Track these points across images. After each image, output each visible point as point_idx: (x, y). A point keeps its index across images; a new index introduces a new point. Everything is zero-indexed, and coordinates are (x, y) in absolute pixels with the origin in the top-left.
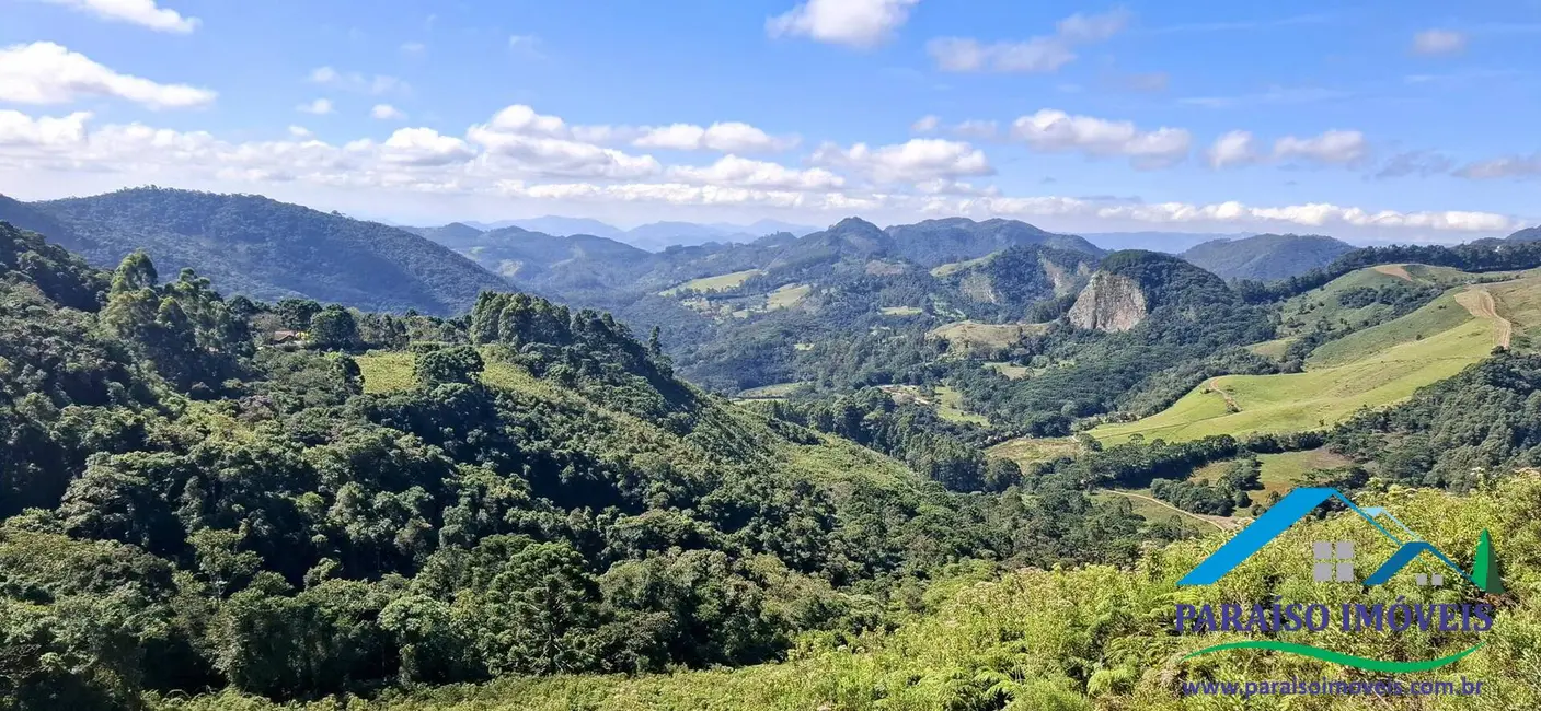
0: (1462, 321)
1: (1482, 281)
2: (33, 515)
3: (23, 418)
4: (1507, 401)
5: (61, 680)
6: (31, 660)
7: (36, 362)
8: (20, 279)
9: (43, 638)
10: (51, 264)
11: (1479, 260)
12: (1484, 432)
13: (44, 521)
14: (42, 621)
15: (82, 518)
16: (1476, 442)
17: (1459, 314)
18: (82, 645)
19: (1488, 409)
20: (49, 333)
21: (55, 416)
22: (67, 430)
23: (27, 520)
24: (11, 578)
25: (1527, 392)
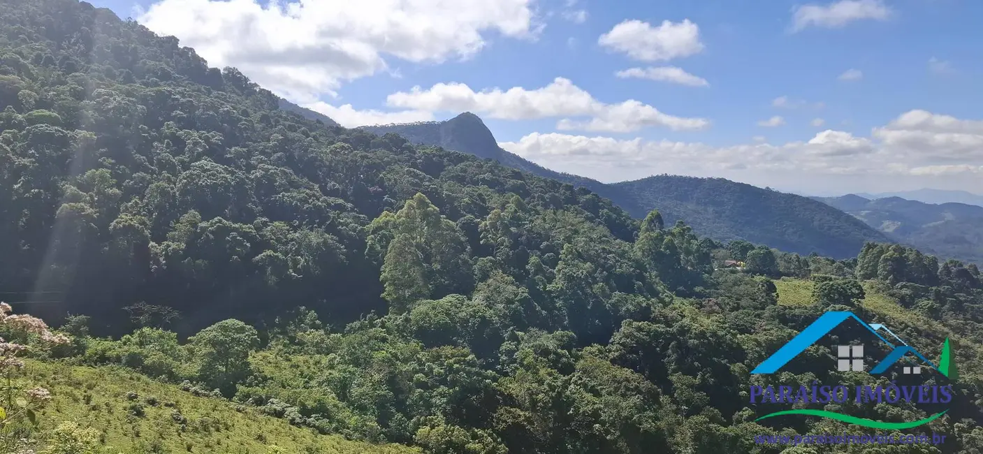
2: (596, 347)
3: (595, 296)
5: (602, 440)
6: (590, 426)
7: (603, 267)
8: (600, 223)
9: (596, 415)
10: (614, 216)
13: (600, 352)
14: (596, 406)
15: (616, 354)
18: (613, 424)
20: (610, 252)
21: (609, 297)
22: (613, 305)
23: (593, 350)
24: (584, 379)
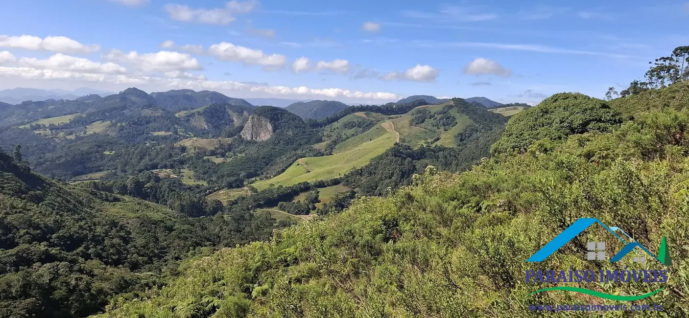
0: (384, 133)
1: (390, 118)
4: (399, 162)
11: (389, 110)
12: (393, 174)
16: (391, 178)
17: (383, 131)
19: (393, 165)
25: (405, 159)
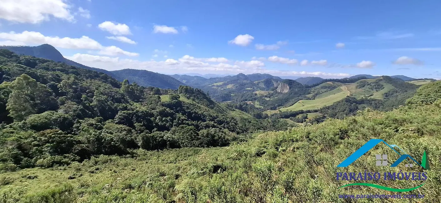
0: (341, 91)
1: (345, 85)
2: (110, 120)
3: (109, 105)
4: (349, 105)
5: (114, 146)
6: (110, 143)
7: (111, 96)
8: (108, 83)
9: (112, 140)
10: (113, 81)
11: (345, 81)
12: (345, 110)
13: (111, 121)
14: (112, 137)
15: (117, 121)
16: (343, 111)
17: (341, 90)
18: (118, 141)
19: (346, 106)
20: (112, 92)
21: (113, 105)
22: (115, 107)
23: (109, 121)
24: (107, 130)
25: (352, 103)
